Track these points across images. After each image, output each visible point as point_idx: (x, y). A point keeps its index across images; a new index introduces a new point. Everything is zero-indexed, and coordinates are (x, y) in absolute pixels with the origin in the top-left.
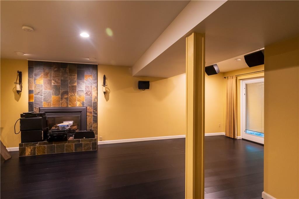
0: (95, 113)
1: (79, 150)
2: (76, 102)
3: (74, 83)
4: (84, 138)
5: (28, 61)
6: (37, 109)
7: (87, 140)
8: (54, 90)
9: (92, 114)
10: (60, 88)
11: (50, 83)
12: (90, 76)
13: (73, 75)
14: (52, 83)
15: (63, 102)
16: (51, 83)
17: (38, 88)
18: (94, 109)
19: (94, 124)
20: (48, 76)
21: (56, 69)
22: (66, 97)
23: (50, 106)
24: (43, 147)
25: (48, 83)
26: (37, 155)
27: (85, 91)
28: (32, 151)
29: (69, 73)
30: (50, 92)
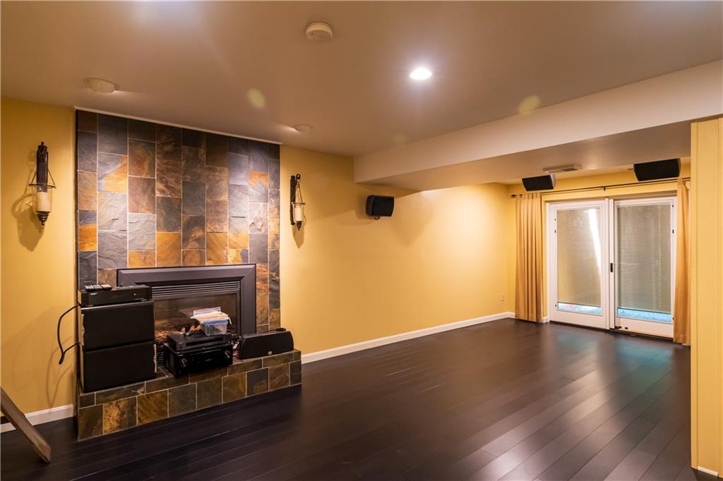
0: (273, 280)
1: (259, 390)
2: (225, 251)
3: (222, 194)
4: (270, 353)
5: (77, 111)
6: (109, 275)
7: (278, 357)
8: (162, 215)
9: (266, 283)
10: (179, 206)
11: (150, 190)
12: (262, 175)
13: (218, 171)
14: (157, 192)
15: (189, 251)
16: (153, 191)
17: (112, 206)
18: (272, 269)
19: (272, 313)
20: (144, 169)
21: (168, 148)
22: (198, 234)
23: (151, 264)
24: (158, 395)
25: (144, 192)
26: (141, 424)
27: (251, 218)
28: (125, 416)
29: (207, 164)
30: (151, 218)
